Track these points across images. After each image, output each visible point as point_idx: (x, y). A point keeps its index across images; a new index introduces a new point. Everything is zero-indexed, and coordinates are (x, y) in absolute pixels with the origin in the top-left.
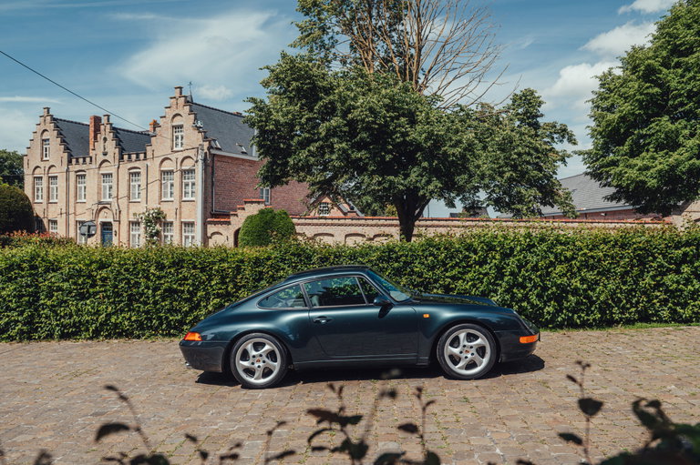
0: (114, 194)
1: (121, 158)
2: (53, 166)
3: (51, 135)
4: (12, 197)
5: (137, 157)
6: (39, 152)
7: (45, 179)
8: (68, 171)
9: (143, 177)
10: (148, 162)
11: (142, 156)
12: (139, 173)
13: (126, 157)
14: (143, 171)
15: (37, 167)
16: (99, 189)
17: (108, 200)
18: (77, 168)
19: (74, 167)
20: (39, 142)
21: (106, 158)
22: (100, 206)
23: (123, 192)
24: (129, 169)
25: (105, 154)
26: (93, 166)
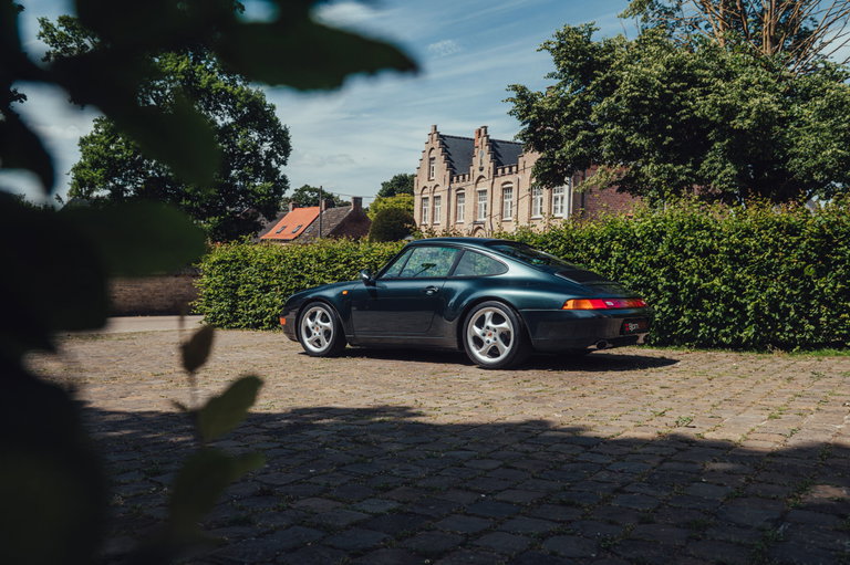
0: (488, 213)
1: (496, 172)
2: (437, 185)
3: (438, 153)
4: (398, 219)
5: (511, 171)
6: (427, 171)
7: (431, 199)
8: (449, 189)
9: (514, 193)
10: (519, 176)
11: (514, 169)
12: (511, 188)
13: (500, 171)
14: (514, 186)
15: (425, 187)
16: (476, 208)
17: (483, 219)
18: (458, 185)
19: (456, 185)
20: (427, 161)
21: (482, 173)
22: (476, 226)
23: (496, 210)
24: (503, 184)
25: (481, 169)
26: (471, 183)
